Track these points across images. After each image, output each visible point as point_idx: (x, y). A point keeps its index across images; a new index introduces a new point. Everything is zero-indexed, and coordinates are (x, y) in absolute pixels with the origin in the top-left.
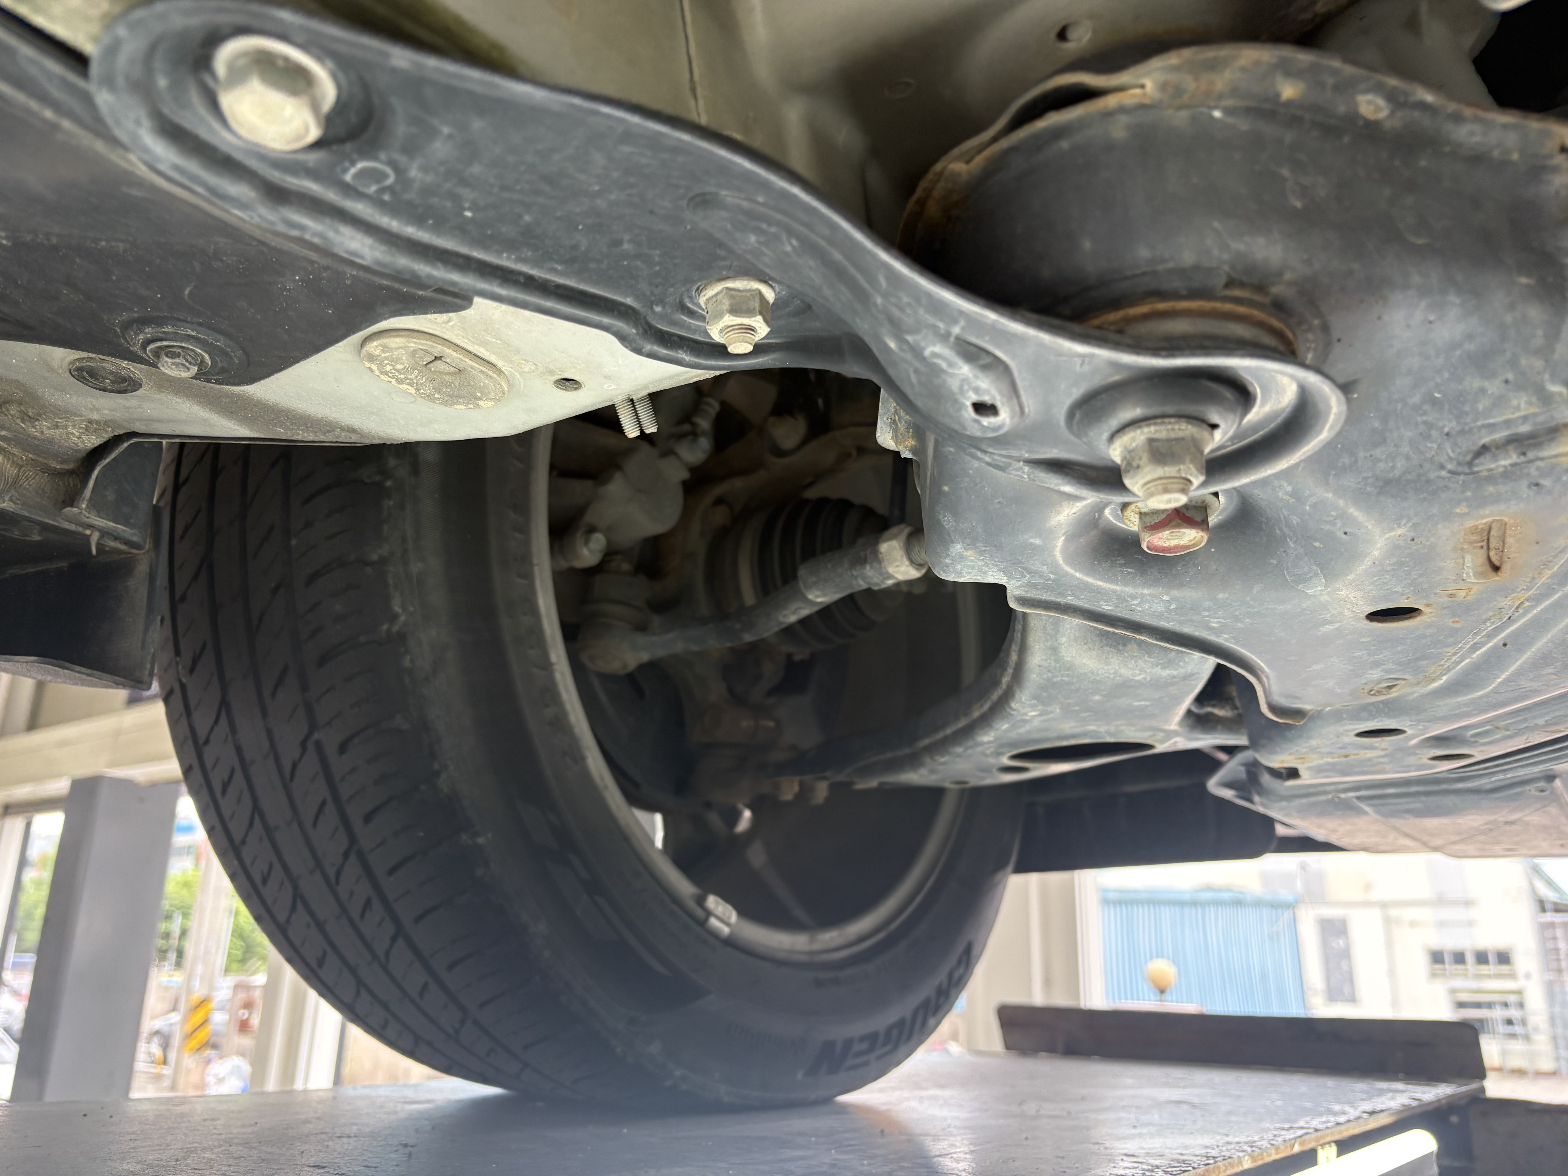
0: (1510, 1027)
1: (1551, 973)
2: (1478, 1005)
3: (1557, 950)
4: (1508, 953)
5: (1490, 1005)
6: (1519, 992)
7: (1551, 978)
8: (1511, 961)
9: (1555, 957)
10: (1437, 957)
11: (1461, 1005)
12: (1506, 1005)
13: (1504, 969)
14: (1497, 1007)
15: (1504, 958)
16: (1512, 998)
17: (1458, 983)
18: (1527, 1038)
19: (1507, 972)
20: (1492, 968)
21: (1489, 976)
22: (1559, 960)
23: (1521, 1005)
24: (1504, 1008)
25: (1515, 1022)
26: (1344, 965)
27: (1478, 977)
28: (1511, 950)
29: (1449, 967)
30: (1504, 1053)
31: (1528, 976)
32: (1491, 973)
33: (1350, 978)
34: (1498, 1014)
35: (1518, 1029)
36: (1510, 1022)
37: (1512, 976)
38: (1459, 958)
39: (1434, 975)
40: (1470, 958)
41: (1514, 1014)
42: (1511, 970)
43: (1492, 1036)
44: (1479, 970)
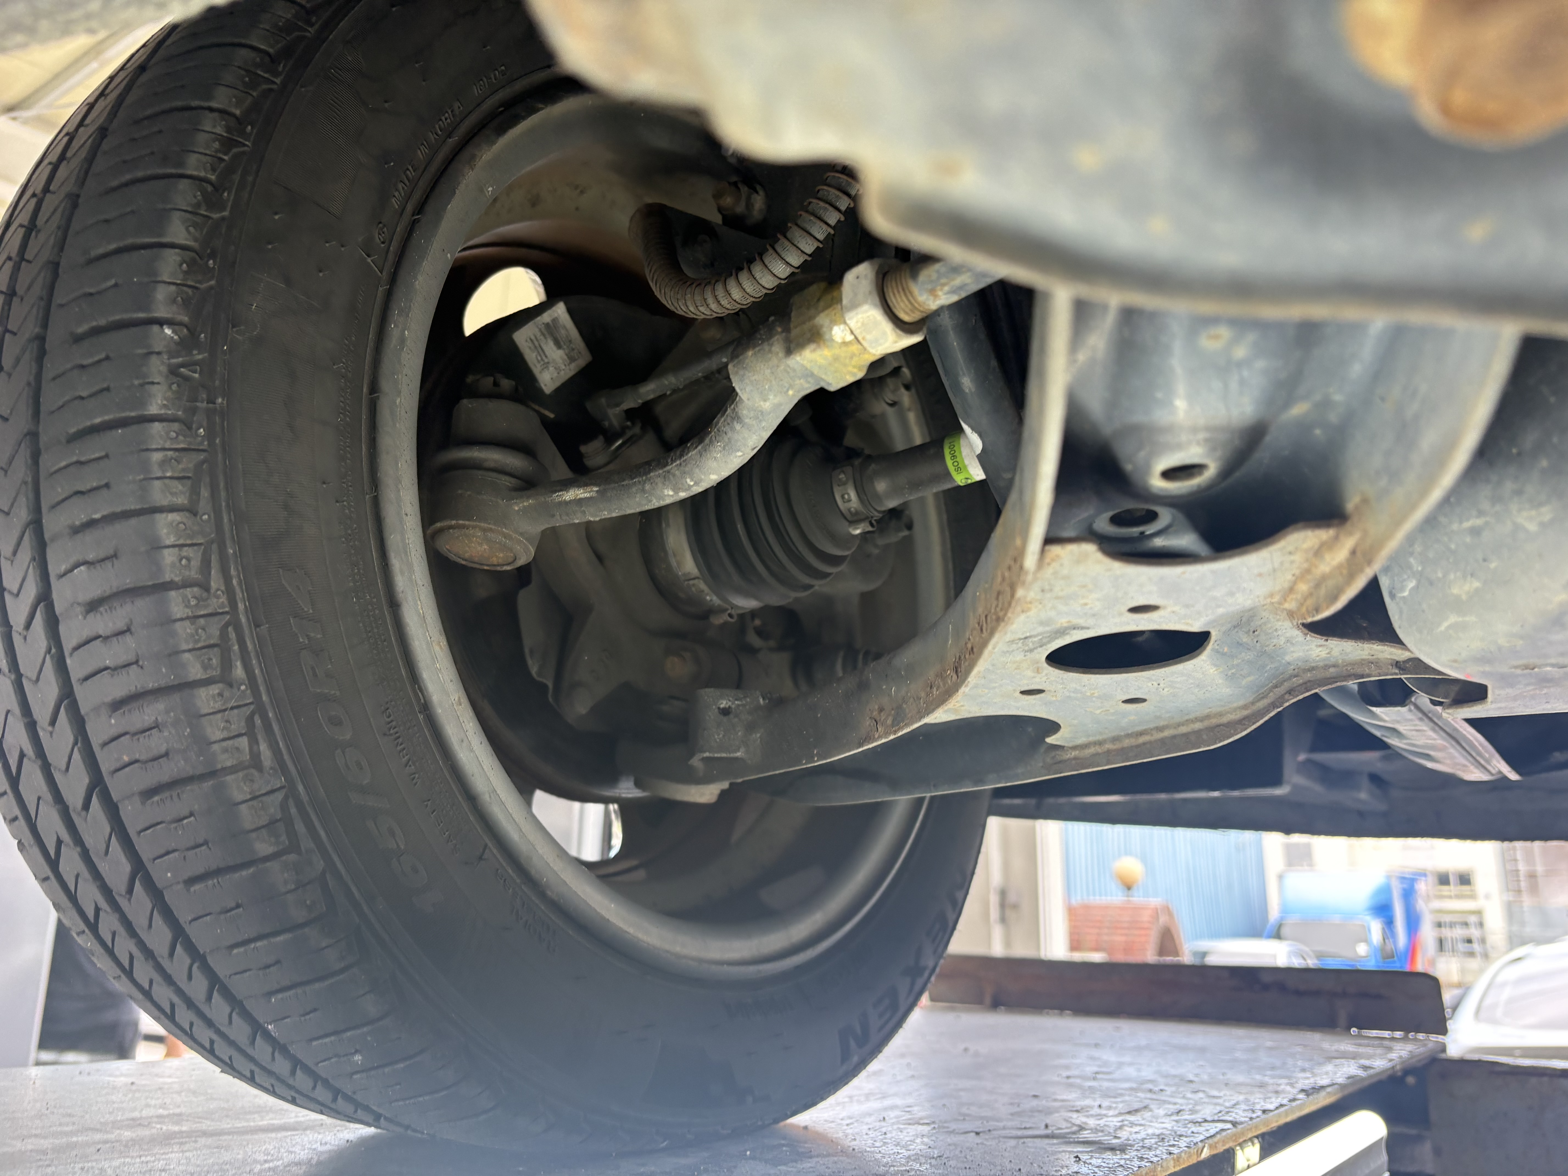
0: (1469, 945)
1: (1510, 893)
3: (1517, 871)
4: (1469, 875)
5: (1450, 925)
6: (1479, 913)
7: (1511, 899)
8: (1472, 882)
9: (1515, 879)
12: (1466, 924)
13: (1465, 889)
14: (1457, 926)
15: (1465, 879)
16: (1473, 919)
18: (1486, 956)
19: (1468, 893)
20: (1453, 888)
21: (1450, 897)
22: (1519, 881)
23: (1481, 925)
24: (1464, 926)
25: (1474, 940)
27: (1440, 897)
28: (1472, 871)
30: (1463, 971)
31: (1487, 897)
32: (1452, 894)
34: (1458, 932)
35: (1476, 947)
36: (1469, 941)
37: (1473, 897)
40: (1431, 879)
41: (1474, 933)
42: (1472, 891)
43: (1451, 953)
44: (1440, 891)
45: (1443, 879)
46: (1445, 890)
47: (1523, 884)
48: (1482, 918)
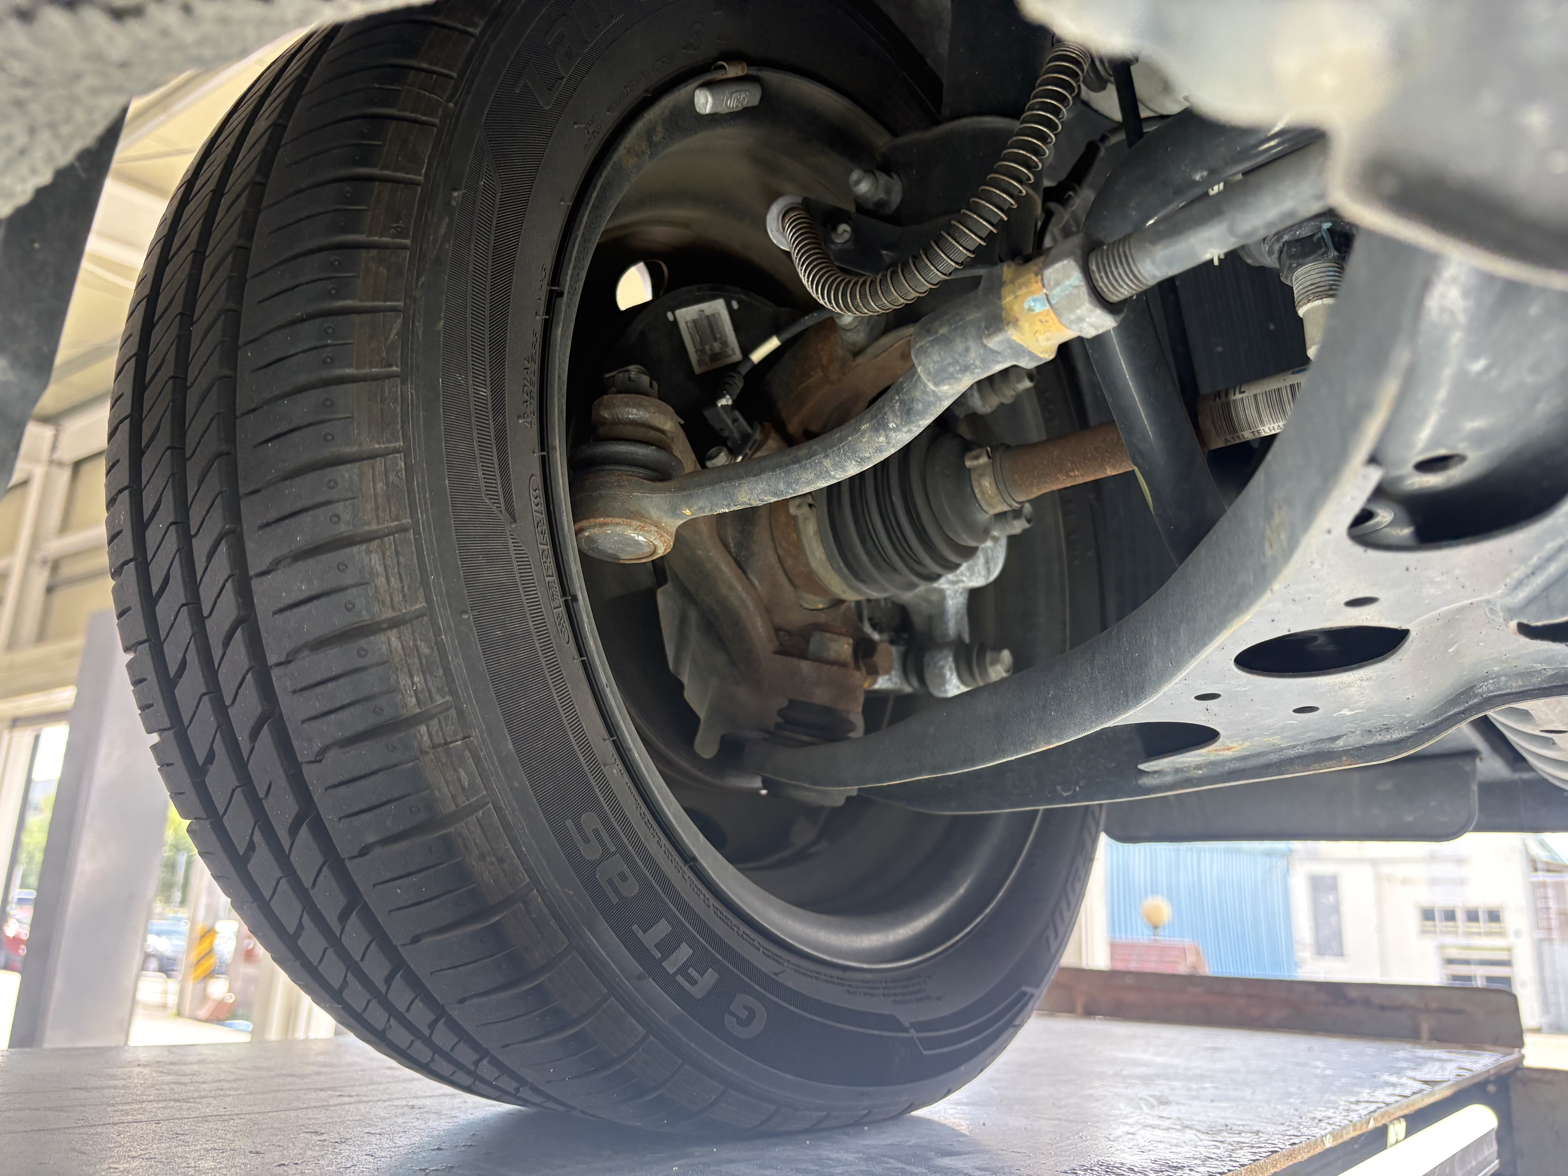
1: (1540, 931)
2: (1466, 962)
3: (1548, 909)
4: (1498, 911)
7: (1541, 937)
8: (1501, 919)
9: (1546, 916)
10: (1428, 915)
11: (1450, 961)
13: (1494, 926)
15: (1494, 916)
16: (1500, 956)
17: (1448, 940)
19: (1498, 930)
20: (1483, 925)
21: (1479, 934)
22: (1549, 919)
23: (1509, 963)
26: (1333, 920)
27: (1468, 934)
28: (1502, 908)
29: (1440, 924)
31: (1517, 933)
32: (1482, 930)
33: (1339, 933)
37: (1502, 934)
38: (1450, 916)
39: (1424, 932)
42: (1501, 928)
44: (1469, 927)
45: (1472, 916)
46: (1474, 927)
47: (1554, 923)
48: (1511, 955)
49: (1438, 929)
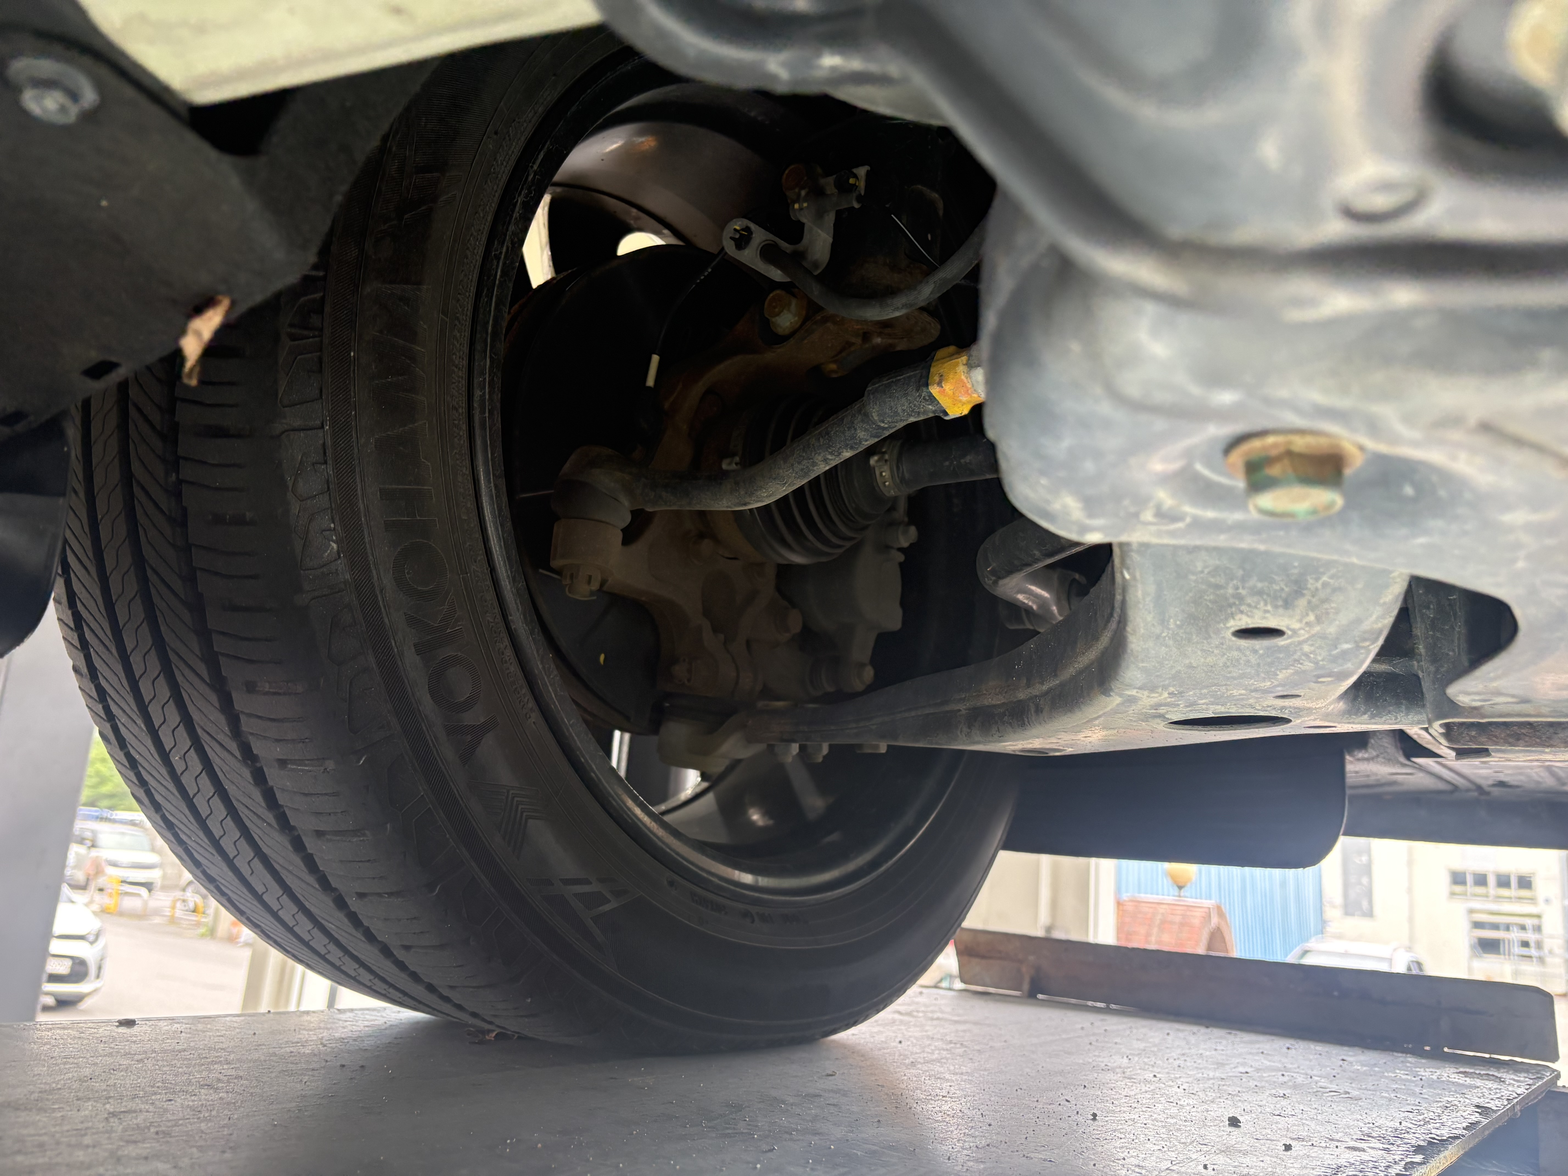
0: (1526, 948)
2: (1495, 927)
4: (1530, 879)
5: (1507, 928)
6: (1539, 916)
8: (1533, 885)
10: (1458, 878)
11: (1478, 925)
12: (1523, 928)
13: (1524, 893)
14: (1514, 929)
15: (1525, 883)
16: (1530, 922)
17: (1476, 905)
18: (1541, 960)
19: (1528, 896)
20: (1513, 892)
21: (1510, 899)
23: (1538, 929)
24: (1521, 930)
25: (1532, 944)
26: (1365, 880)
27: (1498, 898)
28: (1533, 875)
29: (1470, 888)
30: (1517, 973)
31: (1547, 901)
32: (1512, 896)
33: (1369, 894)
34: (1515, 935)
35: (1533, 952)
36: (1525, 944)
37: (1533, 900)
38: (1481, 880)
39: (1453, 894)
40: (1492, 880)
41: (1531, 936)
42: (1532, 894)
43: (1507, 957)
44: (1500, 893)
45: (1503, 882)
46: (1504, 892)
48: (1540, 922)
49: (1468, 894)
